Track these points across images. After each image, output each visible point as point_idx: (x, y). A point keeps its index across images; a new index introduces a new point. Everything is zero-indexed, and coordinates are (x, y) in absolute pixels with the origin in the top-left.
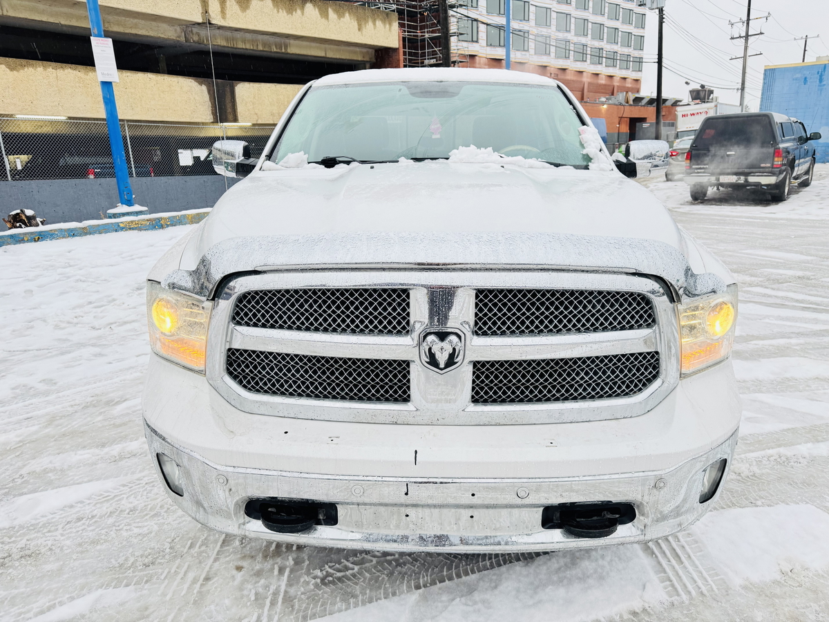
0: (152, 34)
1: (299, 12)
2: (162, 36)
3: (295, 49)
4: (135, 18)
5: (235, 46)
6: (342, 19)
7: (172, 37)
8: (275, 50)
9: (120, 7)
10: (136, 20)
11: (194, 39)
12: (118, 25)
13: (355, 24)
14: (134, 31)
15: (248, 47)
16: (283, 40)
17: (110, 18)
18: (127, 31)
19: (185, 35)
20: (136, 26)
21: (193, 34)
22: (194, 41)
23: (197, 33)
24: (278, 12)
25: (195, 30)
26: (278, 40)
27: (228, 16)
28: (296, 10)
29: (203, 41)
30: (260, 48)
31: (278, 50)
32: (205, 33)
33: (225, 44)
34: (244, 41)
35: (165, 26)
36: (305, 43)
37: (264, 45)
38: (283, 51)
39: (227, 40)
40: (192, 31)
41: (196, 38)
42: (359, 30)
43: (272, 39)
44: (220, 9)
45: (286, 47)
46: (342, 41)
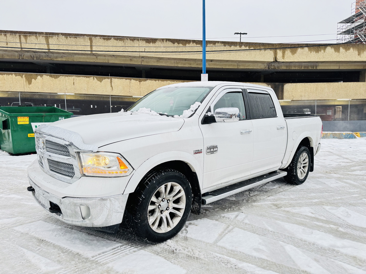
0: (255, 68)
1: (322, 51)
2: (259, 68)
3: (321, 67)
4: (248, 63)
5: (290, 69)
6: (348, 51)
7: (263, 68)
8: (310, 68)
9: (241, 60)
10: (249, 64)
11: (272, 68)
12: (242, 66)
13: (357, 52)
14: (248, 68)
15: (296, 68)
16: (315, 64)
17: (240, 64)
18: (245, 68)
19: (268, 67)
20: (249, 65)
21: (272, 66)
22: (272, 69)
23: (273, 65)
24: (311, 53)
25: (273, 64)
26: (312, 64)
27: (285, 57)
28: (321, 51)
29: (276, 68)
30: (303, 68)
31: (312, 69)
32: (276, 65)
33: (285, 68)
34: (295, 66)
35: (260, 64)
36: (327, 64)
37: (305, 67)
38: (315, 68)
39: (287, 67)
40: (271, 65)
41: (273, 67)
42: (359, 55)
43: (309, 64)
44: (282, 55)
45: (316, 66)
46: (347, 61)
